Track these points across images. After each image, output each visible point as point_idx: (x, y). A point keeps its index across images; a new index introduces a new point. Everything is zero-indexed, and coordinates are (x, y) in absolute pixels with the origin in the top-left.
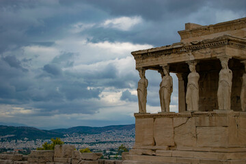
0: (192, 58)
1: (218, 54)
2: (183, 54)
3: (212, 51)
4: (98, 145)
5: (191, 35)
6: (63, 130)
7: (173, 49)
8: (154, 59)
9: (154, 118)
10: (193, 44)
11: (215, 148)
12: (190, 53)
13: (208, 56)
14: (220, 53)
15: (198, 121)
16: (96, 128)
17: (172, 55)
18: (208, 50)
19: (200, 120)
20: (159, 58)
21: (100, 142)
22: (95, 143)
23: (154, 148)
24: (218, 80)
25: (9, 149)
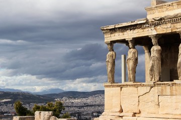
0: (154, 33)
1: (177, 29)
2: (147, 29)
3: (172, 26)
4: (86, 108)
5: (157, 11)
6: (54, 95)
7: (137, 24)
8: (121, 34)
9: (121, 88)
10: (155, 20)
11: (175, 115)
12: (153, 28)
13: (169, 31)
14: (179, 28)
15: (160, 90)
16: (84, 93)
17: (136, 30)
18: (169, 25)
19: (162, 90)
20: (125, 33)
21: (88, 106)
22: (83, 106)
23: (121, 114)
24: (178, 53)
25: (6, 113)
